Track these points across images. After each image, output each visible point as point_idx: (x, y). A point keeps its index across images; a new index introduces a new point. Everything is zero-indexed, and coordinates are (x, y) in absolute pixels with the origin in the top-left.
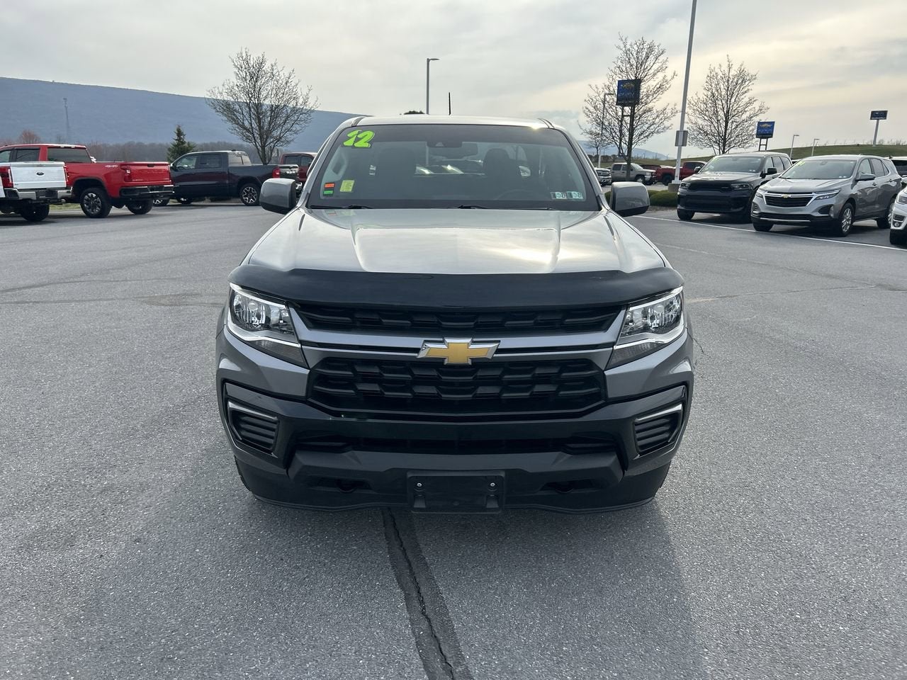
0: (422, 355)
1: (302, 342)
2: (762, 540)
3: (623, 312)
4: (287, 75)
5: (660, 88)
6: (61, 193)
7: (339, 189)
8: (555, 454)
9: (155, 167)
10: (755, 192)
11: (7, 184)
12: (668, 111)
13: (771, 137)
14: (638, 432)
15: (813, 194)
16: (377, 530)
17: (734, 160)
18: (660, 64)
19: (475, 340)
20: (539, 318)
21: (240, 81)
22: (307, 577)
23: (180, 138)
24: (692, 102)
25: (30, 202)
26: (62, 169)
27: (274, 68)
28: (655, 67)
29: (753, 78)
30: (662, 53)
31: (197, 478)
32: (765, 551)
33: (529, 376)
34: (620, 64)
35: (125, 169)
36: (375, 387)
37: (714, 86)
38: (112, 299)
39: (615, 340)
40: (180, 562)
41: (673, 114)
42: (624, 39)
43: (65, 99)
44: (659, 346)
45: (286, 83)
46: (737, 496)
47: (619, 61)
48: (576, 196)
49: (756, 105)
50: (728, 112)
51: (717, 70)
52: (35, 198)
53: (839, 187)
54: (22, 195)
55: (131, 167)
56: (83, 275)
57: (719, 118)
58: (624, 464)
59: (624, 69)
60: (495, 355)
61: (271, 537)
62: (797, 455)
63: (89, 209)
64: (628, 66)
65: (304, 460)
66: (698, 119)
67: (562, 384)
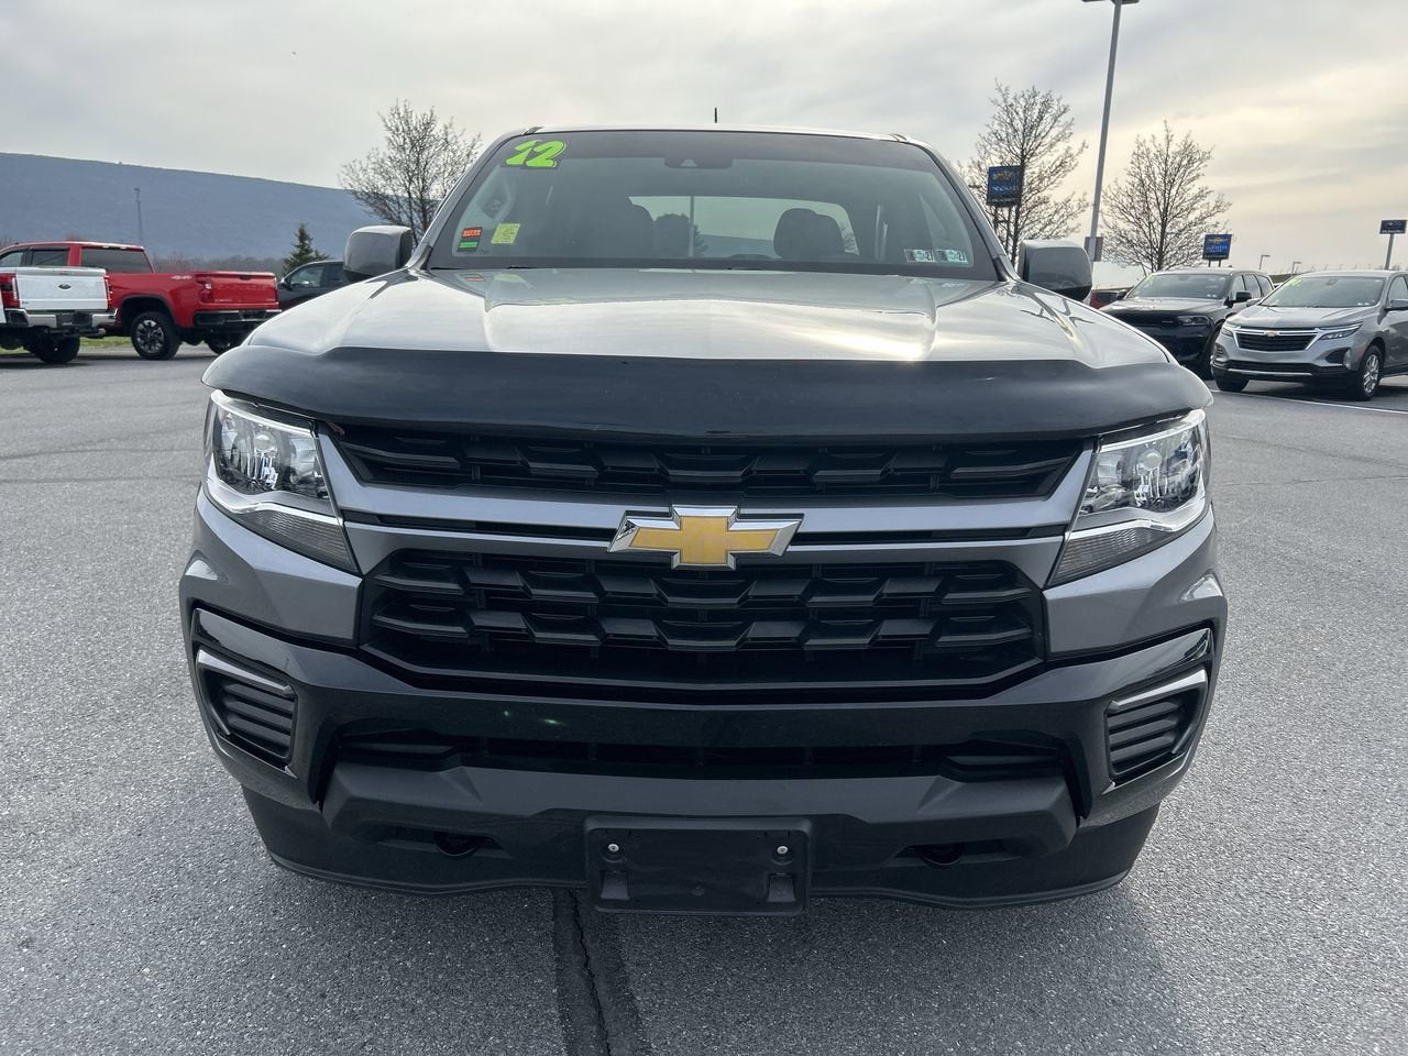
0: (619, 545)
1: (345, 514)
2: (1357, 964)
3: (1086, 455)
4: (470, 143)
5: (1062, 166)
6: (98, 318)
7: (490, 239)
8: (926, 782)
9: (252, 281)
10: (1219, 329)
11: (10, 301)
12: (1074, 204)
13: (1227, 258)
14: (1113, 731)
15: (1317, 330)
16: (537, 929)
17: (1180, 279)
18: (1061, 129)
19: (744, 511)
20: (893, 464)
21: (394, 152)
22: (371, 1041)
23: (304, 244)
24: (1109, 194)
25: (46, 331)
26: (101, 279)
27: (450, 130)
28: (1054, 133)
29: (1205, 157)
30: (1064, 112)
31: (193, 804)
32: (1370, 990)
33: (871, 598)
34: (996, 127)
35: (203, 283)
36: (513, 621)
37: (1143, 169)
38: (139, 478)
39: (1069, 519)
40: (101, 998)
41: (1082, 208)
42: (1003, 89)
43: (137, 189)
44: (1160, 538)
45: (468, 155)
46: (1284, 861)
47: (996, 122)
48: (953, 257)
49: (1211, 200)
50: (1166, 210)
51: (1149, 145)
52: (54, 325)
53: (1360, 318)
54: (33, 319)
55: (213, 279)
56: (102, 440)
57: (1152, 219)
58: (1080, 802)
59: (1004, 135)
60: (792, 549)
61: (312, 942)
62: (1384, 773)
63: (144, 345)
64: (1010, 131)
65: (352, 784)
66: (1118, 221)
67: (945, 620)
